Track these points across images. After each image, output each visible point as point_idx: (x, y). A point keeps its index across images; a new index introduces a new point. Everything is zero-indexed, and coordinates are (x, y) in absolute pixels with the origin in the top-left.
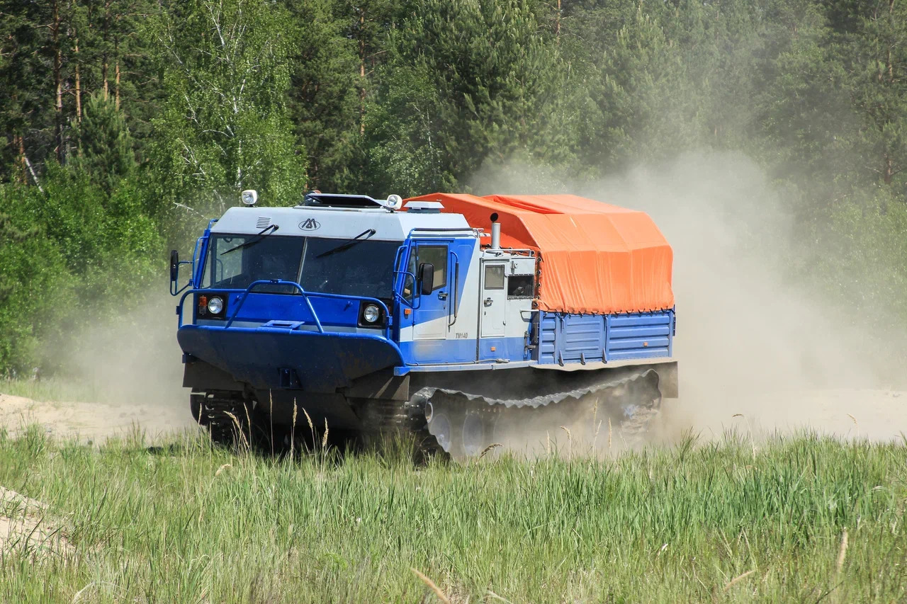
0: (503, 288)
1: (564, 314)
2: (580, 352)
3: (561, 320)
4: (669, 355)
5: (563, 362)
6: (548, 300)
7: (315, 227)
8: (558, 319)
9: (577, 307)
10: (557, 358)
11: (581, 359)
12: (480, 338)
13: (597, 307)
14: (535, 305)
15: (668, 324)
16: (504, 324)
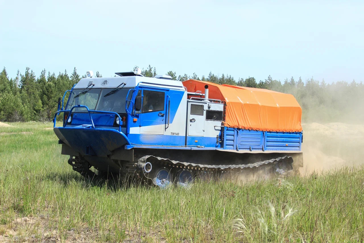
0: (203, 115)
1: (239, 129)
2: (249, 146)
3: (238, 132)
4: (299, 150)
5: (238, 149)
6: (229, 122)
7: (107, 83)
8: (236, 132)
9: (247, 126)
10: (235, 147)
11: (250, 149)
12: (187, 136)
13: (259, 128)
14: (222, 124)
15: (299, 138)
16: (204, 131)
